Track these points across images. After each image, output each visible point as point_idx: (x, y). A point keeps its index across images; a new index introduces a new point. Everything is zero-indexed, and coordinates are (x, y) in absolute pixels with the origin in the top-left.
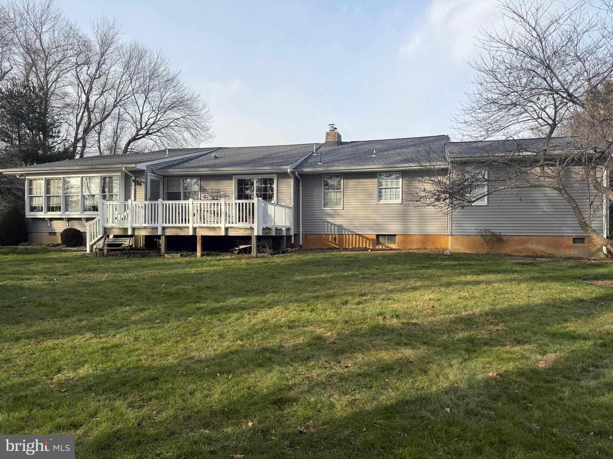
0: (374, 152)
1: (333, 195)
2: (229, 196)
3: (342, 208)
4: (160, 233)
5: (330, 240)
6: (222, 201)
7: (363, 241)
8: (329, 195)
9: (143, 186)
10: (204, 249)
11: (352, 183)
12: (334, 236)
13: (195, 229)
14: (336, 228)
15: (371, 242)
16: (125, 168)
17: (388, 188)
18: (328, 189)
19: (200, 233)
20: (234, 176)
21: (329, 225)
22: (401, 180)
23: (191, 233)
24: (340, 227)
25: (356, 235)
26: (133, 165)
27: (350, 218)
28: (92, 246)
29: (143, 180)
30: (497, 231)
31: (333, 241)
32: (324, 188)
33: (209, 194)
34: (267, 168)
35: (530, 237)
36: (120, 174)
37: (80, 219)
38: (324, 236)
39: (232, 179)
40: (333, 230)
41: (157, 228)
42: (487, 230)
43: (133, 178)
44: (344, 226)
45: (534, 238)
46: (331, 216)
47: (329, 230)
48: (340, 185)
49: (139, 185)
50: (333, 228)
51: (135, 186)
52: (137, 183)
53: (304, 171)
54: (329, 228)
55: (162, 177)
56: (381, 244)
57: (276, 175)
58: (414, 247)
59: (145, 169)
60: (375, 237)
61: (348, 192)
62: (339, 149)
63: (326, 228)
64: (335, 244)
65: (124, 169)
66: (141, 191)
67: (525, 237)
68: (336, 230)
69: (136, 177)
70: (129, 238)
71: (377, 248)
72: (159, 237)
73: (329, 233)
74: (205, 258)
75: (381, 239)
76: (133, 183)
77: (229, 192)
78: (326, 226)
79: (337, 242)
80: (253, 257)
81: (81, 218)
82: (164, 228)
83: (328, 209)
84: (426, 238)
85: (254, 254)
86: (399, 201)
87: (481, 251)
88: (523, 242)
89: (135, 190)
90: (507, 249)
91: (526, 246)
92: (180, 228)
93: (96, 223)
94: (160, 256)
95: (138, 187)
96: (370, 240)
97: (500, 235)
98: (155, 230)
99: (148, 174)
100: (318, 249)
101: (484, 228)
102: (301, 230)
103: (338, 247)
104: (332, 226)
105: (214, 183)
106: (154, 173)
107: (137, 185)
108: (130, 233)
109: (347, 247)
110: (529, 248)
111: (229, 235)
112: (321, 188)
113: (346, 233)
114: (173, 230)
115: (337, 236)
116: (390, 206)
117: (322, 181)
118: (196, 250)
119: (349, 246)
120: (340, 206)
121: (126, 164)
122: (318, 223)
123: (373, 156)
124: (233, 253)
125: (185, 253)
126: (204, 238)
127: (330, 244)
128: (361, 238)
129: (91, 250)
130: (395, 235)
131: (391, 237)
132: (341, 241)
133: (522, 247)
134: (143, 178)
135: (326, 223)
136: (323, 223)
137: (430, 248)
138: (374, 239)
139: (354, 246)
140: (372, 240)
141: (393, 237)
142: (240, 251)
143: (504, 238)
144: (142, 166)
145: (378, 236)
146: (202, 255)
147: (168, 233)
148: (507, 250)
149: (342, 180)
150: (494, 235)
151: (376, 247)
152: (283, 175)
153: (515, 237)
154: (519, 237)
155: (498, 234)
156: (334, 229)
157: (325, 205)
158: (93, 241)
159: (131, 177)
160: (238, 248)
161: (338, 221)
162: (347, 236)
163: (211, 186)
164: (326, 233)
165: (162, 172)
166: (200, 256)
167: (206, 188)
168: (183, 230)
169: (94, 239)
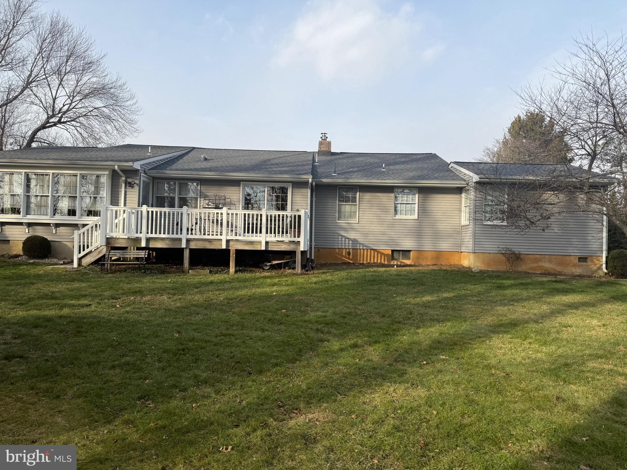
0: (384, 166)
1: (347, 208)
2: (235, 205)
3: (357, 222)
4: (184, 245)
5: (344, 254)
7: (378, 256)
8: (343, 207)
9: (136, 188)
10: (238, 264)
11: (368, 196)
12: (348, 250)
13: (228, 241)
14: (351, 242)
15: (386, 257)
16: (118, 166)
17: (404, 204)
18: (343, 201)
19: (233, 247)
20: (242, 183)
21: (343, 239)
22: (417, 196)
23: (224, 247)
24: (355, 241)
25: (371, 249)
26: (130, 164)
27: (365, 232)
28: (80, 259)
29: (137, 182)
30: (516, 250)
31: (347, 256)
32: (339, 200)
33: (211, 201)
34: (286, 176)
35: (543, 256)
36: (108, 173)
37: (48, 225)
38: (337, 250)
39: (239, 186)
40: (347, 245)
41: (180, 240)
42: (508, 248)
43: (124, 179)
44: (359, 240)
45: (547, 256)
46: (345, 230)
47: (343, 245)
48: (356, 197)
49: (130, 187)
50: (347, 242)
51: (125, 188)
52: (129, 185)
53: (323, 182)
54: (343, 242)
55: (152, 178)
56: (396, 259)
57: (291, 184)
58: (427, 264)
59: (139, 168)
60: (390, 253)
61: (364, 206)
63: (340, 242)
64: (349, 258)
65: (116, 167)
66: (134, 195)
67: (538, 256)
68: (350, 245)
69: (126, 178)
70: (144, 251)
71: (392, 263)
72: (183, 249)
73: (343, 247)
74: (240, 275)
75: (396, 255)
76: (123, 185)
77: (235, 200)
78: (340, 239)
79: (351, 257)
80: (297, 274)
81: (50, 224)
82: (188, 241)
83: (342, 223)
84: (439, 254)
85: (298, 270)
86: (416, 217)
87: (502, 268)
88: (537, 261)
89: (125, 192)
90: (523, 267)
91: (540, 264)
92: (209, 241)
93: (88, 230)
94: (183, 272)
95: (129, 190)
96: (385, 255)
97: (520, 254)
98: (178, 242)
99: (142, 174)
100: (331, 264)
101: (504, 246)
102: (313, 244)
103: (352, 262)
104: (347, 240)
105: (215, 189)
106: (146, 174)
107: (128, 187)
108: (143, 244)
109: (361, 262)
110: (542, 266)
111: (270, 249)
112: (336, 200)
113: (361, 248)
114: (200, 242)
115: (351, 251)
116: (406, 221)
117: (337, 193)
118: (228, 265)
119: (363, 260)
120: (354, 220)
121: (120, 161)
122: (332, 237)
123: (383, 170)
124: (264, 269)
125: (215, 269)
126: (238, 252)
127: (344, 258)
128: (376, 253)
129: (80, 264)
130: (410, 251)
131: (406, 252)
132: (355, 255)
133: (536, 265)
134: (136, 179)
135: (340, 237)
136: (337, 237)
137: (445, 263)
138: (389, 254)
139: (369, 261)
140: (387, 255)
141: (407, 253)
142: (273, 267)
143: (522, 256)
144: (137, 165)
145: (393, 251)
146: (236, 272)
147: (193, 246)
148: (523, 268)
149: (358, 193)
150: (514, 253)
151: (391, 262)
152: (299, 185)
153: (530, 256)
154: (534, 255)
155: (518, 252)
156: (349, 244)
157: (339, 218)
158: (83, 253)
159: (121, 176)
160: (270, 264)
161: (352, 235)
162: (362, 250)
163: (212, 192)
164: (340, 247)
165: (157, 173)
166: (233, 273)
167: (208, 194)
168: (213, 243)
169: (84, 250)
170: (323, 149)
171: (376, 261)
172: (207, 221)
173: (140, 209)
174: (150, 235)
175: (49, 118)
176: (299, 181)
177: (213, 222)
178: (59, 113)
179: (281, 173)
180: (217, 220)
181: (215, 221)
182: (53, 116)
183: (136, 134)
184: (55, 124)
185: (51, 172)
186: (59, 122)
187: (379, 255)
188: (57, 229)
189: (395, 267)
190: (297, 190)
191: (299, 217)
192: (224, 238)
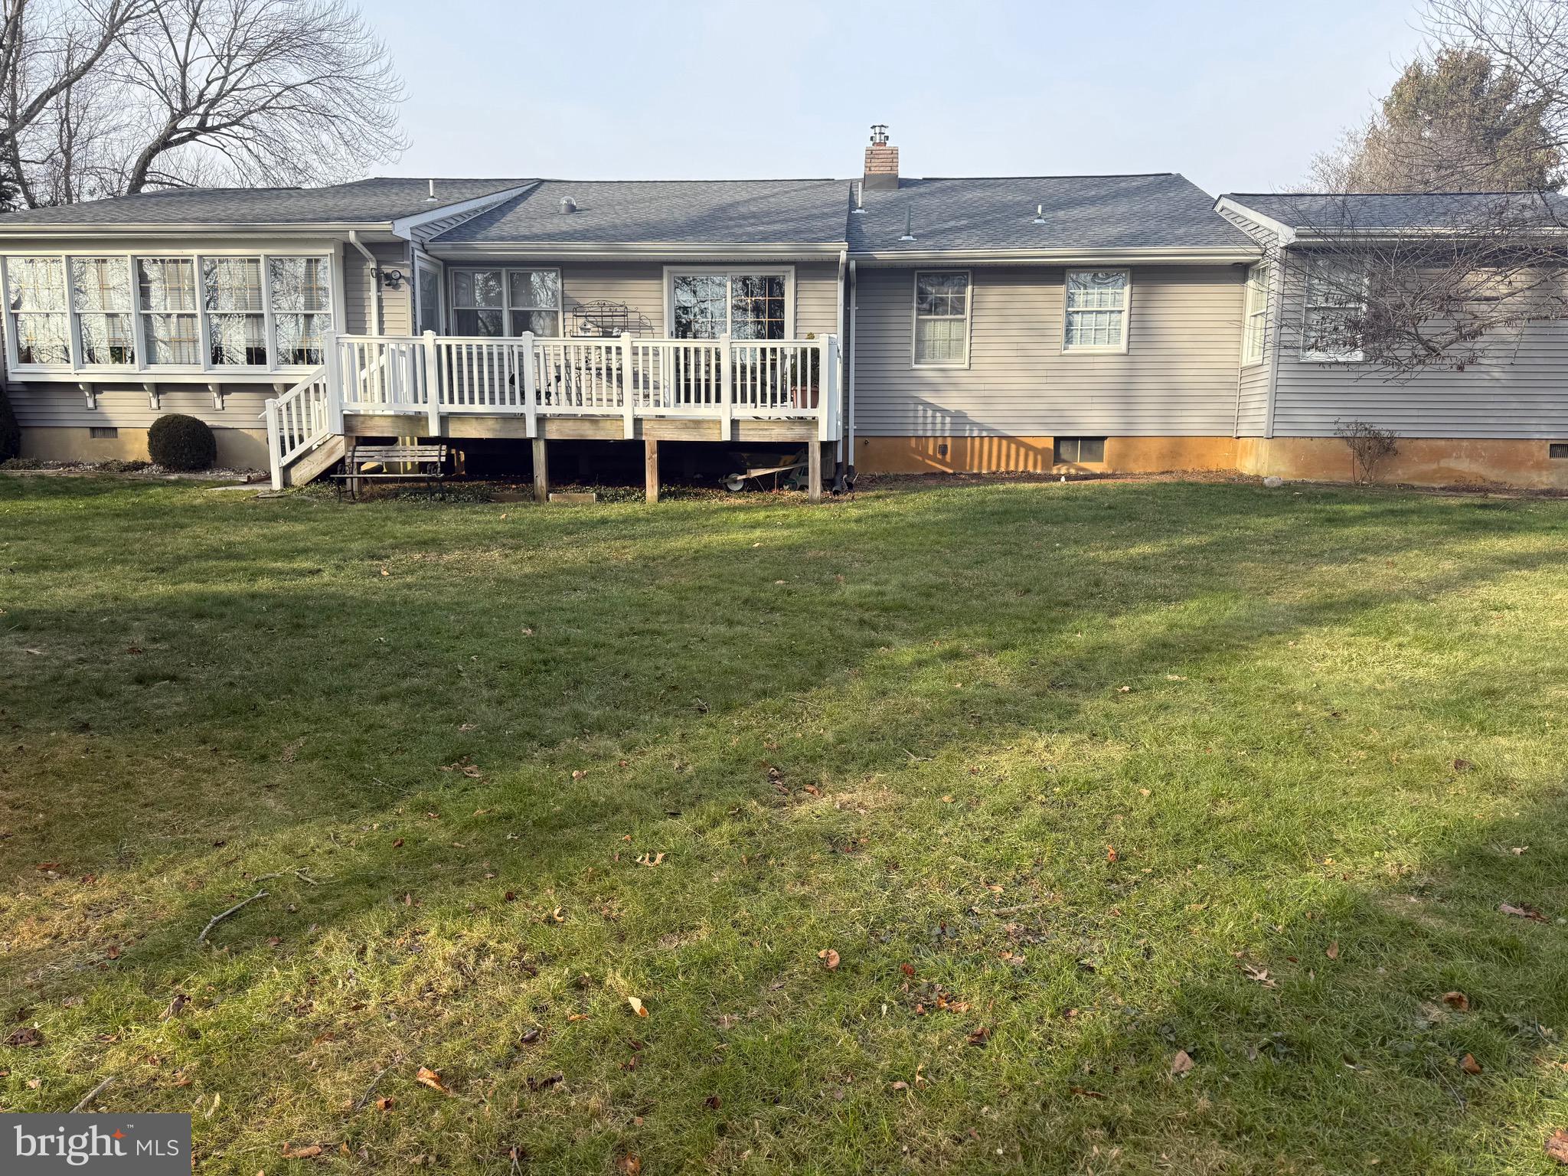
0: (1039, 211)
1: (939, 329)
2: (651, 328)
3: (966, 366)
4: (531, 432)
5: (931, 452)
6: (625, 340)
7: (1018, 455)
8: (929, 328)
9: (406, 288)
10: (665, 477)
11: (995, 295)
12: (940, 442)
13: (638, 422)
14: (948, 420)
15: (1039, 457)
16: (357, 232)
17: (1091, 312)
18: (930, 312)
19: (652, 436)
20: (666, 269)
21: (930, 413)
22: (1127, 288)
23: (629, 435)
24: (959, 417)
25: (1001, 437)
26: (385, 225)
27: (987, 393)
28: (286, 470)
29: (406, 272)
30: (1384, 427)
31: (939, 456)
32: (918, 309)
33: (591, 319)
34: (779, 246)
35: (1455, 442)
36: (332, 251)
37: (202, 387)
38: (913, 442)
39: (660, 277)
40: (939, 426)
41: (521, 418)
42: (1361, 424)
43: (373, 265)
44: (969, 414)
45: (1465, 444)
46: (934, 387)
47: (929, 427)
48: (962, 300)
49: (390, 288)
50: (939, 420)
51: (379, 290)
52: (388, 281)
53: (875, 259)
54: (929, 420)
55: (441, 263)
56: (1064, 462)
57: (792, 268)
58: (1145, 470)
59: (409, 237)
60: (1051, 444)
61: (984, 322)
62: (911, 198)
63: (920, 420)
64: (943, 462)
65: (352, 236)
66: (401, 306)
67: (1443, 442)
68: (948, 427)
69: (379, 263)
70: (437, 447)
71: (1055, 471)
72: (527, 443)
73: (929, 434)
74: (671, 504)
75: (1065, 450)
76: (373, 282)
77: (650, 316)
78: (920, 413)
79: (948, 458)
80: (811, 501)
81: (206, 385)
82: (541, 420)
83: (926, 370)
84: (1177, 445)
85: (814, 490)
86: (1122, 347)
87: (1342, 476)
88: (1438, 455)
89: (380, 300)
90: (1400, 472)
91: (1444, 463)
92: (591, 419)
93: (298, 398)
94: (534, 498)
95: (388, 294)
96: (1037, 451)
97: (1392, 438)
98: (515, 424)
99: (417, 253)
100: (896, 478)
101: (1352, 420)
102: (852, 426)
103: (951, 471)
104: (938, 414)
105: (600, 286)
106: (426, 252)
107: (384, 288)
108: (434, 431)
109: (975, 471)
110: (1450, 470)
111: (742, 439)
112: (911, 308)
113: (975, 434)
114: (570, 424)
115: (949, 442)
116: (1097, 359)
117: (912, 289)
118: (640, 483)
119: (980, 467)
120: (962, 361)
121: (360, 219)
122: (900, 407)
123: (1036, 221)
124: (729, 490)
125: (610, 491)
126: (663, 446)
127: (930, 462)
128: (1013, 446)
129: (286, 483)
130: (1103, 438)
131: (1092, 443)
132: (960, 455)
133: (1434, 466)
134: (404, 266)
135: (920, 407)
136: (912, 407)
137: (1193, 467)
138: (1049, 449)
139: (994, 468)
140: (1045, 450)
141: (1095, 445)
142: (752, 485)
143: (1397, 444)
144: (402, 230)
145: (1058, 440)
146: (662, 497)
147: (554, 432)
148: (1398, 474)
149: (970, 288)
150: (1377, 437)
151: (1051, 469)
152: (814, 269)
153: (1420, 442)
154: (1430, 442)
155: (1386, 434)
156: (943, 424)
157: (919, 357)
158: (291, 456)
159: (365, 260)
160: (744, 477)
161: (953, 402)
162: (977, 441)
163: (593, 294)
164: (920, 433)
165: (454, 249)
166: (655, 499)
167: (582, 302)
168: (601, 424)
169: (292, 447)
170: (875, 171)
171: (1012, 467)
172: (583, 371)
173: (418, 341)
174: (447, 408)
175: (176, 118)
176: (812, 259)
177: (599, 375)
178: (199, 103)
179: (765, 238)
180: (609, 369)
181: (604, 372)
182: (186, 112)
183: (395, 154)
184: (192, 136)
185: (194, 252)
186: (203, 128)
187: (1022, 451)
188: (225, 397)
189: (1063, 479)
190: (807, 285)
191: (816, 353)
192: (627, 412)
